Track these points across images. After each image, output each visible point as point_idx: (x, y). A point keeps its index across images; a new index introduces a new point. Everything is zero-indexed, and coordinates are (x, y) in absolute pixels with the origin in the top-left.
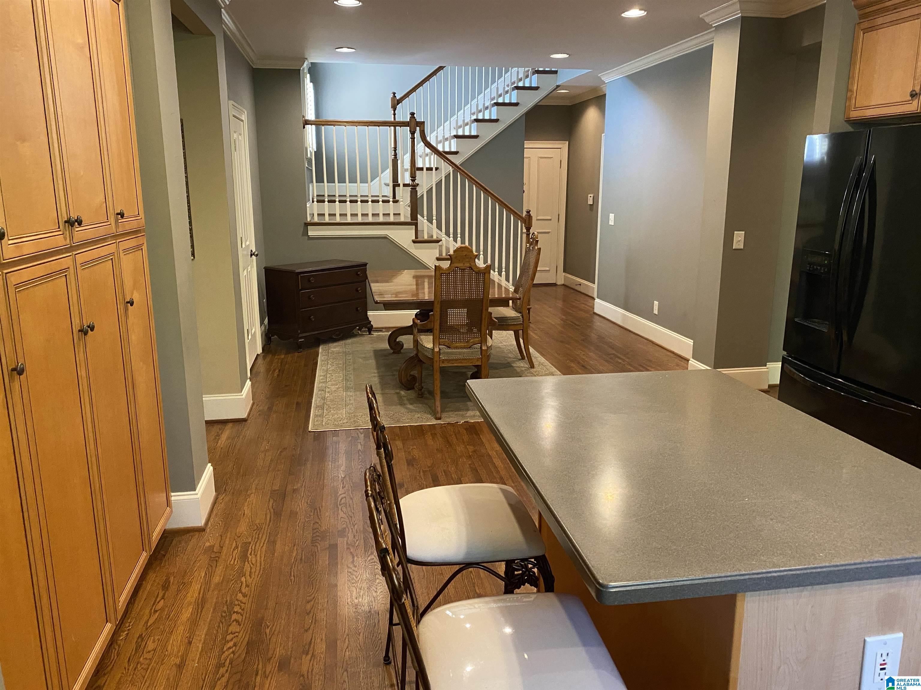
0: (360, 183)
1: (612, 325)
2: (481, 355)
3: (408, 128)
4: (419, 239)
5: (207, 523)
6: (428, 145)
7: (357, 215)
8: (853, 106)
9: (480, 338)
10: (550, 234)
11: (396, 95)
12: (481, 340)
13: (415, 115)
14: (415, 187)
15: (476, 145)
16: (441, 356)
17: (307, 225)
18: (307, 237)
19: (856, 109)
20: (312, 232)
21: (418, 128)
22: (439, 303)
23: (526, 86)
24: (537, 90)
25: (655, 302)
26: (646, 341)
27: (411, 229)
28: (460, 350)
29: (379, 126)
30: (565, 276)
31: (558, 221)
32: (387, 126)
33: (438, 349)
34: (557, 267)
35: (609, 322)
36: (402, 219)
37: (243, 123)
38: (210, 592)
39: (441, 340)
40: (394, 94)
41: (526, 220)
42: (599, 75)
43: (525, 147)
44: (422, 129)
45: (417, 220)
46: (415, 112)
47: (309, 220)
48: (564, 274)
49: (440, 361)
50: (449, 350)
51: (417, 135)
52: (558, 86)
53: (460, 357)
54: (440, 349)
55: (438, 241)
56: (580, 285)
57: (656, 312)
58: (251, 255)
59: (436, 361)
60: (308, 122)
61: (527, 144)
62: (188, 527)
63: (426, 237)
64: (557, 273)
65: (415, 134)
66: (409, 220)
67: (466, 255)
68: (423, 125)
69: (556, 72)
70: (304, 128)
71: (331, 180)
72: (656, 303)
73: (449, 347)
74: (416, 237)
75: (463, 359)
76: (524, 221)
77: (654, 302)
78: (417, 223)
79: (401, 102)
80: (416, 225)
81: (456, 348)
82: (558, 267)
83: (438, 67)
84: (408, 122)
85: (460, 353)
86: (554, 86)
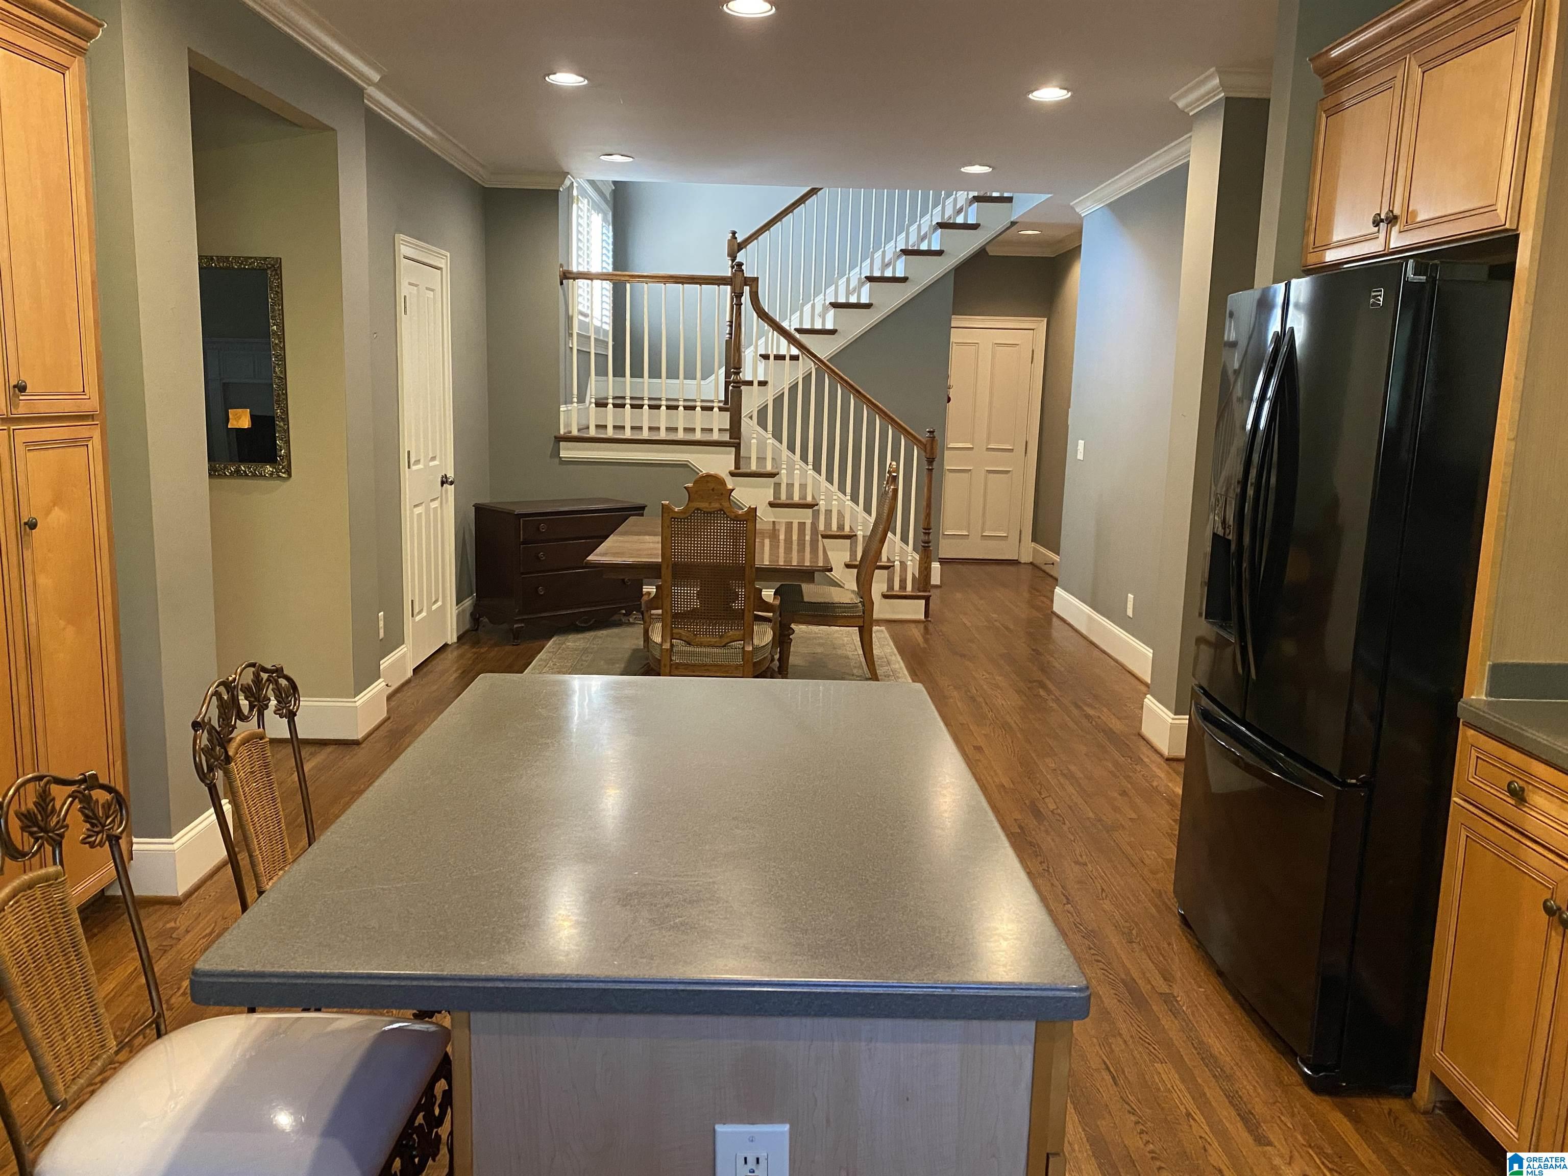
0: (685, 378)
1: (1074, 634)
2: (743, 659)
3: (729, 287)
4: (743, 470)
5: (189, 895)
6: (763, 315)
7: (641, 428)
8: (1312, 246)
9: (742, 632)
10: (1009, 475)
11: (736, 235)
12: (744, 635)
13: (744, 267)
14: (738, 385)
15: (867, 320)
16: (674, 658)
17: (559, 439)
18: (557, 460)
19: (1316, 250)
20: (568, 452)
21: (747, 289)
22: (670, 567)
23: (969, 222)
24: (976, 229)
25: (1129, 595)
26: (1113, 663)
27: (729, 453)
28: (708, 650)
29: (683, 283)
30: (1034, 548)
31: (1026, 453)
32: (696, 283)
33: (669, 644)
34: (1021, 531)
35: (1070, 629)
36: (716, 436)
37: (442, 272)
38: (122, 997)
39: (675, 631)
40: (734, 233)
41: (925, 445)
42: (1071, 204)
43: (952, 325)
44: (754, 290)
45: (740, 439)
46: (744, 263)
47: (562, 432)
48: (1033, 544)
49: (671, 665)
50: (691, 649)
51: (746, 299)
52: (1013, 223)
53: (708, 661)
54: (672, 645)
55: (772, 475)
56: (1053, 564)
57: (1130, 613)
58: (443, 483)
59: (665, 666)
60: (568, 275)
61: (956, 321)
62: (156, 897)
63: (754, 467)
64: (1020, 542)
65: (743, 299)
66: (726, 437)
67: (713, 490)
68: (755, 282)
69: (1010, 200)
70: (562, 283)
71: (637, 372)
72: (1131, 596)
73: (689, 644)
74: (737, 466)
75: (711, 665)
76: (922, 446)
77: (1127, 596)
78: (739, 444)
79: (745, 247)
80: (738, 447)
81: (701, 645)
82: (1023, 532)
83: (809, 188)
84: (731, 278)
85: (706, 655)
86: (1007, 223)
